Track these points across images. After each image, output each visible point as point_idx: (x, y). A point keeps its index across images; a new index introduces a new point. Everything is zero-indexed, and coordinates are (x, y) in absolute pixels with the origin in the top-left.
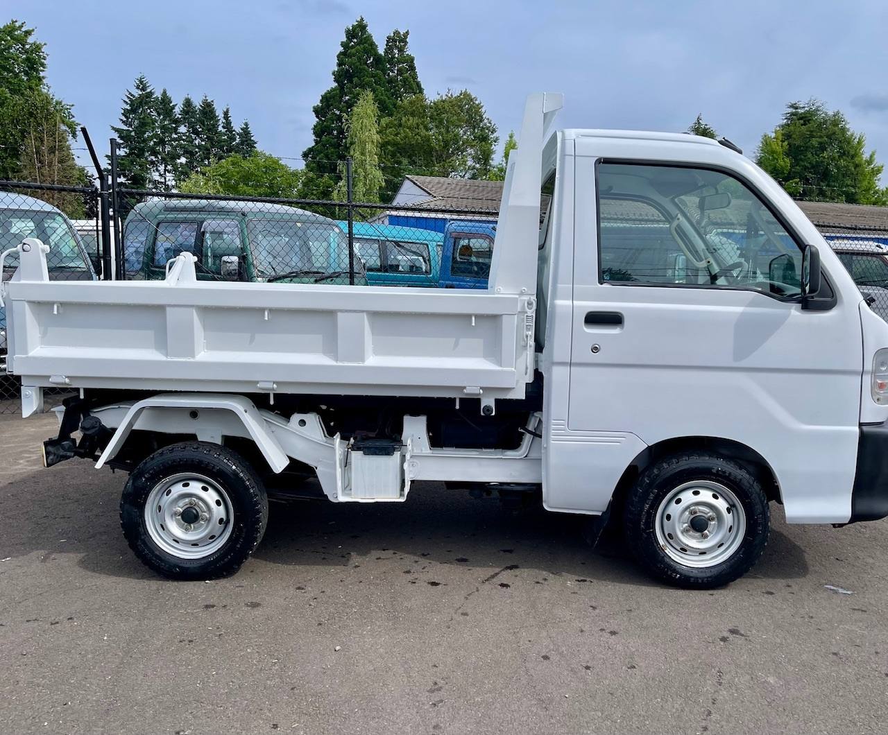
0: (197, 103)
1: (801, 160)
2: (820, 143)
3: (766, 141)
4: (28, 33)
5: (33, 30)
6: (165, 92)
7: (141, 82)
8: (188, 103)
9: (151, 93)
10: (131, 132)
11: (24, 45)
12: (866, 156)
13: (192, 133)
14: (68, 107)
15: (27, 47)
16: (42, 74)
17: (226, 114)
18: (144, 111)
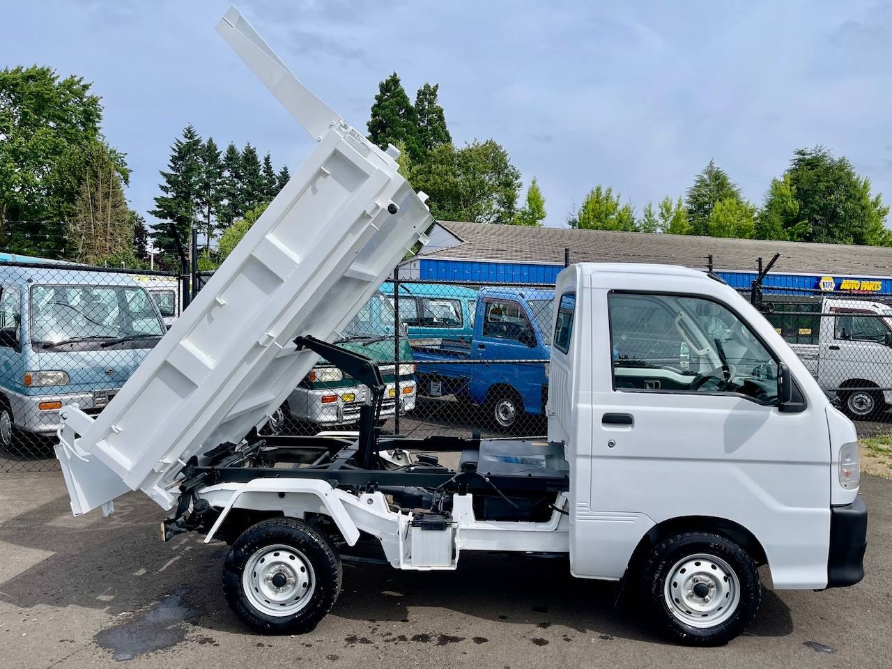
0: (240, 150)
1: (810, 202)
2: (828, 188)
3: (775, 185)
4: (86, 87)
5: (90, 85)
6: (211, 140)
7: (189, 132)
8: (232, 150)
9: (198, 141)
10: (178, 177)
11: (81, 99)
12: (872, 198)
13: (235, 177)
14: (122, 155)
15: (85, 100)
16: (98, 125)
17: (267, 160)
18: (191, 158)
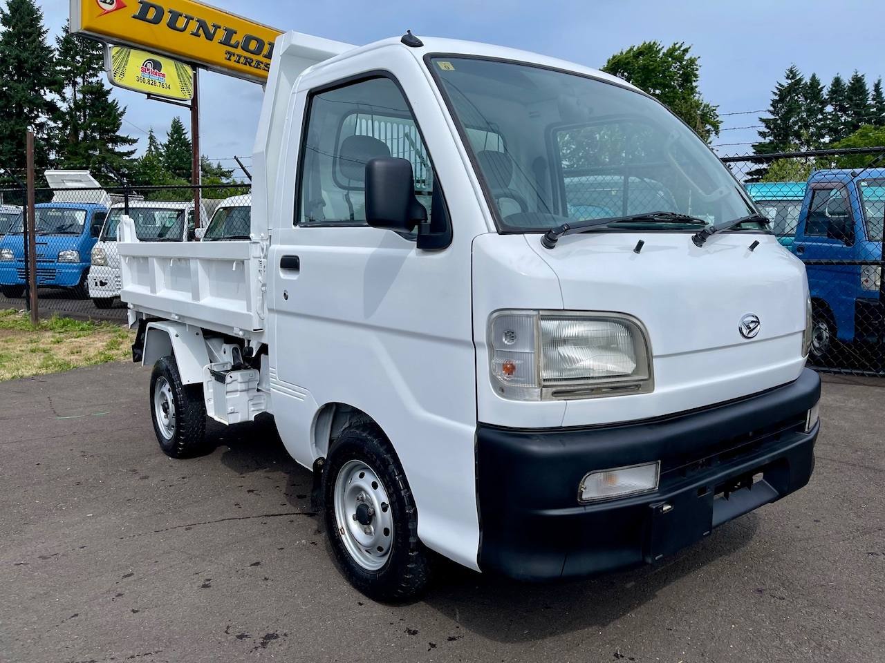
0: (847, 80)
4: (686, 51)
5: (690, 48)
6: (814, 76)
7: (791, 71)
8: (837, 82)
9: (800, 80)
10: (778, 120)
11: (681, 63)
13: (839, 111)
14: (714, 108)
15: (684, 63)
16: (694, 84)
17: (877, 87)
18: (792, 98)
